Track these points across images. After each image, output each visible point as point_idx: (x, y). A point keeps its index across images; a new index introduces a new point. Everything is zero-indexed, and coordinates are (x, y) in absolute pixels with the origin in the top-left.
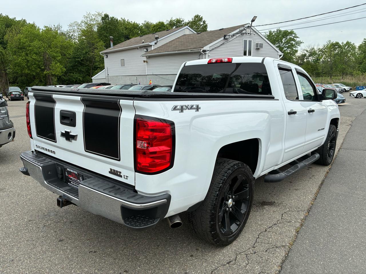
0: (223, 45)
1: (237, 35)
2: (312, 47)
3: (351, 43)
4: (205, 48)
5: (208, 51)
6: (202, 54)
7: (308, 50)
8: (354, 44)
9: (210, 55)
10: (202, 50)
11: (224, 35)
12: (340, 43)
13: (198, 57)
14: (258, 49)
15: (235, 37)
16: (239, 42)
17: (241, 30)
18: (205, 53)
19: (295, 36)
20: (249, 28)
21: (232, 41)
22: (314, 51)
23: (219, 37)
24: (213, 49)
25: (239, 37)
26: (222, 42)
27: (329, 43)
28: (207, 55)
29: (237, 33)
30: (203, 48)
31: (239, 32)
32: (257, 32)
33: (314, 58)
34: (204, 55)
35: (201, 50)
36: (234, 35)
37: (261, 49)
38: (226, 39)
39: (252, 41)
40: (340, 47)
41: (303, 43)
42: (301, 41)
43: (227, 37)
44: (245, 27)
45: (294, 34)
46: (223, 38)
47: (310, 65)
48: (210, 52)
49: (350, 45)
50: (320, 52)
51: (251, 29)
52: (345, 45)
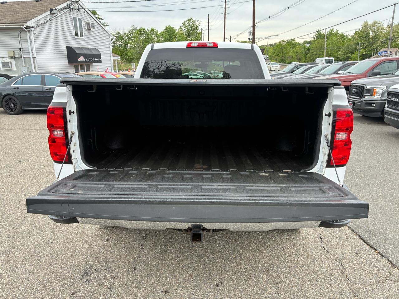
0: (50, 22)
1: (65, 10)
2: (118, 32)
3: (155, 30)
4: (28, 24)
5: (33, 27)
6: (24, 31)
7: (115, 34)
8: (158, 31)
9: (36, 33)
10: (25, 26)
11: (50, 9)
12: (146, 29)
13: (18, 34)
14: (89, 30)
15: (62, 12)
16: (67, 19)
17: (68, 4)
18: (29, 30)
19: (99, 17)
20: (77, 3)
21: (59, 17)
22: (121, 36)
23: (44, 11)
24: (38, 26)
25: (66, 13)
26: (48, 17)
27: (133, 28)
28: (32, 34)
29: (64, 8)
30: (26, 23)
31: (66, 6)
32: (86, 9)
33: (122, 43)
34: (28, 32)
35: (23, 25)
36: (61, 10)
37: (93, 30)
38: (53, 14)
39: (82, 19)
40: (146, 33)
41: (108, 25)
42: (106, 24)
43: (54, 12)
44: (73, 2)
45: (97, 15)
46: (48, 13)
47: (119, 51)
48: (36, 30)
49: (155, 32)
50: (126, 37)
51: (79, 5)
52: (151, 31)
